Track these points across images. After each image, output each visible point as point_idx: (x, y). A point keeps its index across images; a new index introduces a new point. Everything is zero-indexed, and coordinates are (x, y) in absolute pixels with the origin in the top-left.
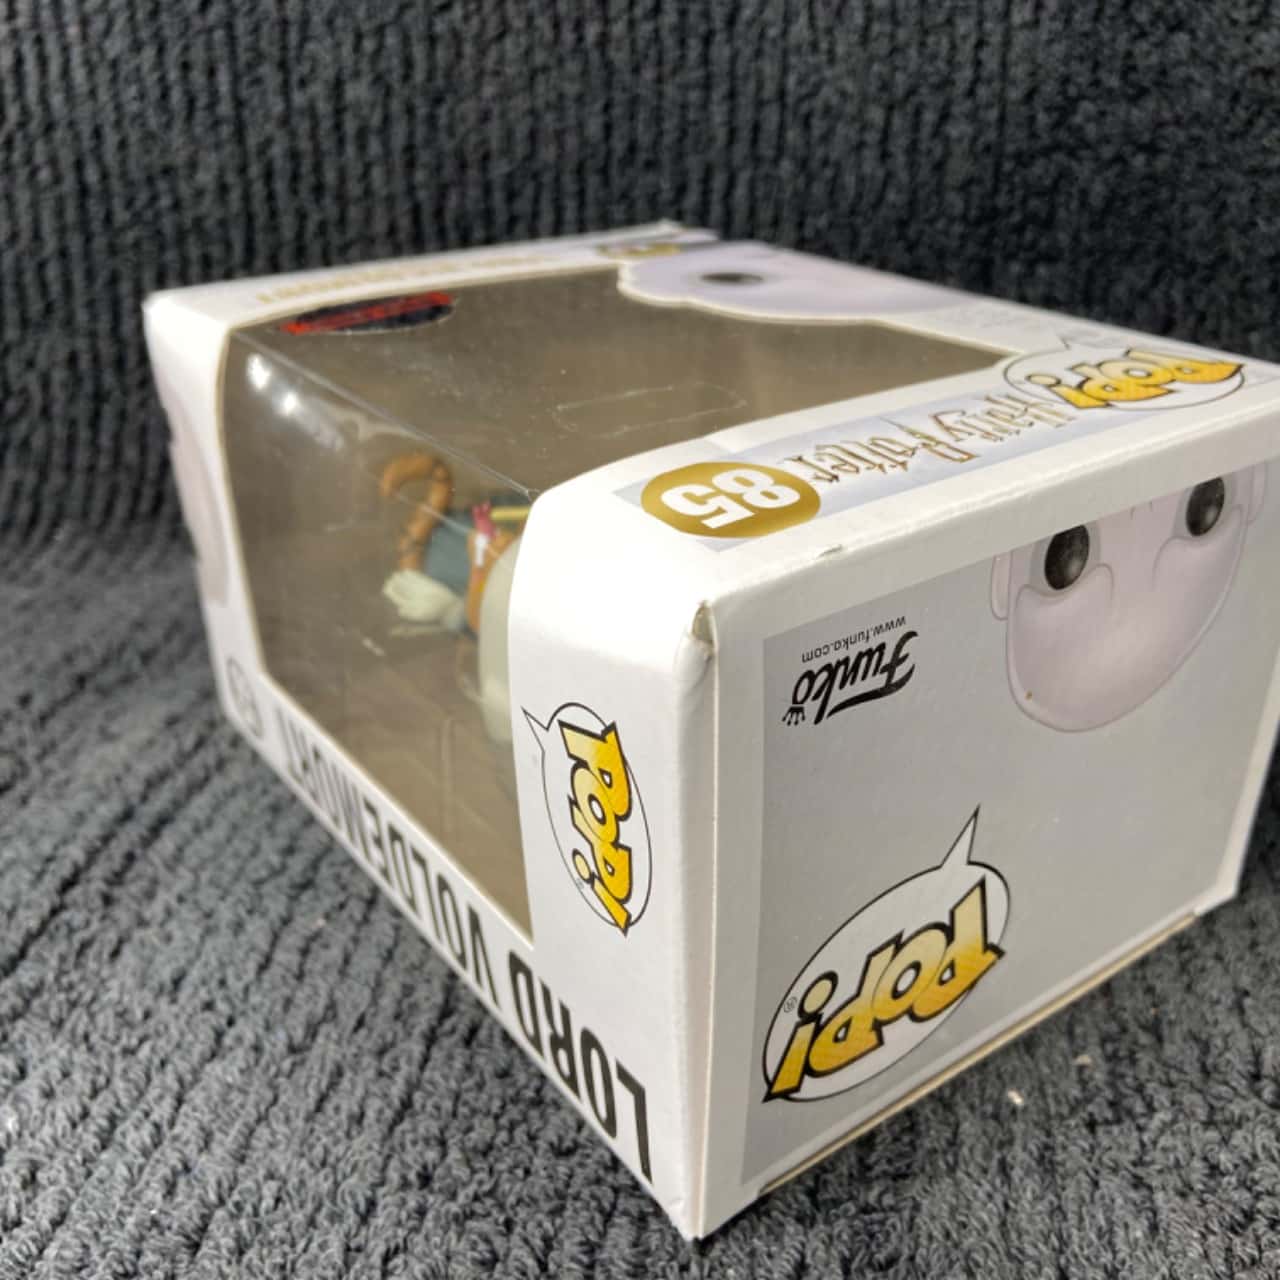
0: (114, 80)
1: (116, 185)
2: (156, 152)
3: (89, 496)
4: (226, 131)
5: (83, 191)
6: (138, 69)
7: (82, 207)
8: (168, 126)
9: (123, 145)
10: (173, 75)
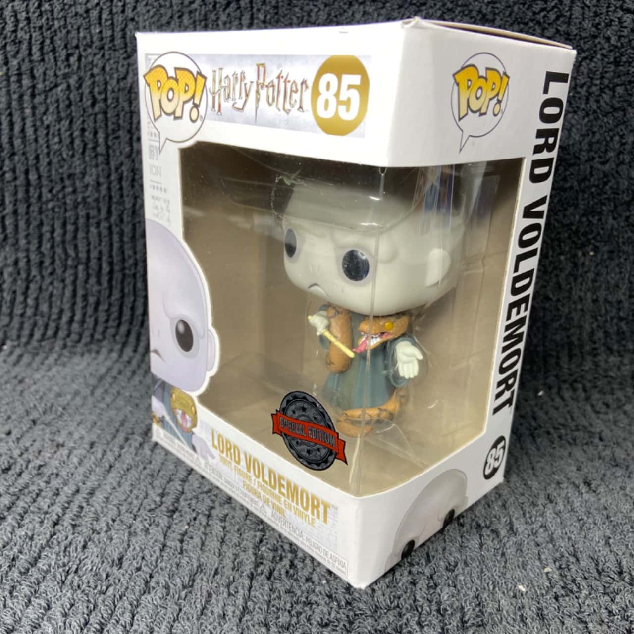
0: (47, 134)
1: (44, 182)
2: (66, 168)
3: (21, 328)
4: (100, 159)
5: (28, 184)
6: (59, 130)
7: (27, 191)
8: (73, 156)
9: (49, 164)
10: (77, 133)
